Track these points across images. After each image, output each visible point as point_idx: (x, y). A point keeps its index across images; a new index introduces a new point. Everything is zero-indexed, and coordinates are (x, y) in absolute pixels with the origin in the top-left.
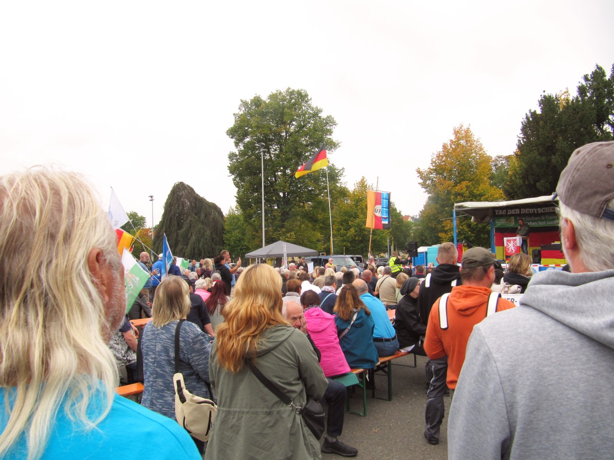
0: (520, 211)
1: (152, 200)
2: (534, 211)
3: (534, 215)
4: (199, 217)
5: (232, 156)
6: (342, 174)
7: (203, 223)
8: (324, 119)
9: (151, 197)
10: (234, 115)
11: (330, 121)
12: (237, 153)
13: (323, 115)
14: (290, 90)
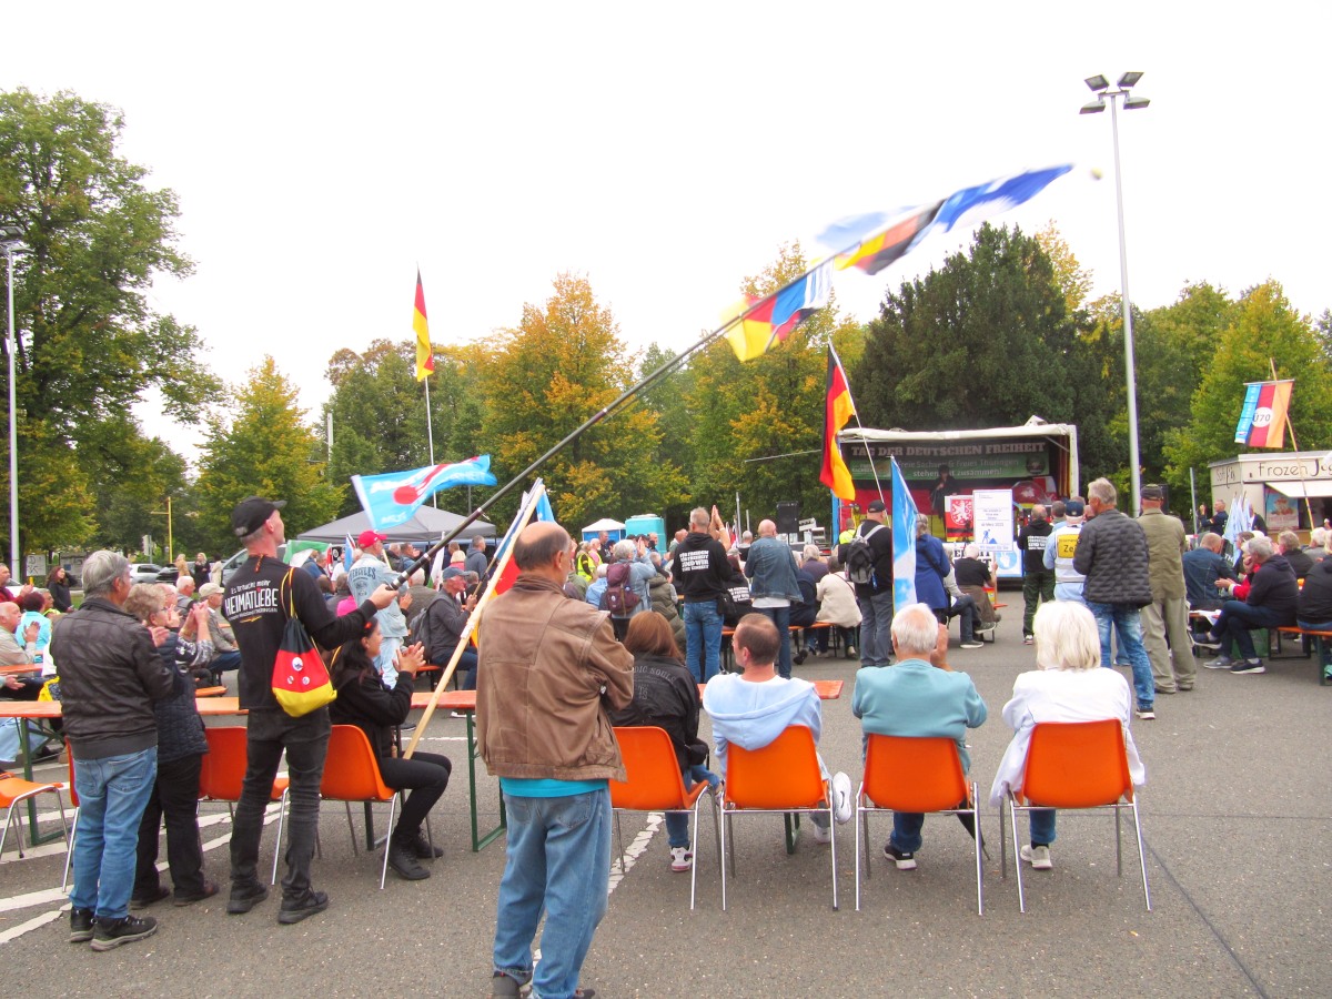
0: (905, 451)
2: (932, 452)
3: (932, 458)
6: (201, 343)
13: (150, 185)
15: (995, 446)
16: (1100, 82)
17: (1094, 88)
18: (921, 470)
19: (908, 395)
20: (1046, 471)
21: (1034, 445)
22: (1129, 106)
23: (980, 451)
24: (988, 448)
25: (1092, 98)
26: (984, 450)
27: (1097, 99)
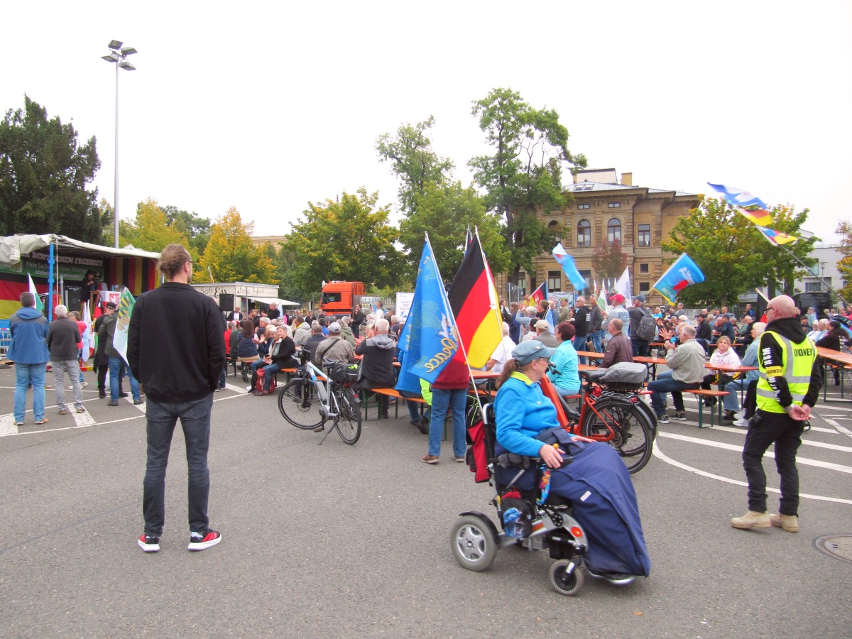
15: (80, 259)
16: (115, 45)
17: (111, 46)
18: (41, 270)
19: (40, 214)
20: (102, 280)
21: (98, 261)
22: (126, 67)
23: (72, 262)
24: (77, 259)
25: (109, 52)
26: (74, 261)
27: (112, 53)
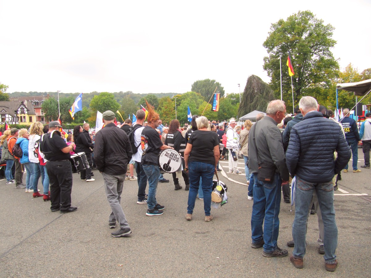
1: (239, 86)
4: (263, 95)
5: (265, 59)
7: (265, 98)
8: (325, 27)
9: (239, 84)
10: (269, 33)
11: (329, 27)
12: (269, 57)
13: (325, 24)
14: (301, 12)
